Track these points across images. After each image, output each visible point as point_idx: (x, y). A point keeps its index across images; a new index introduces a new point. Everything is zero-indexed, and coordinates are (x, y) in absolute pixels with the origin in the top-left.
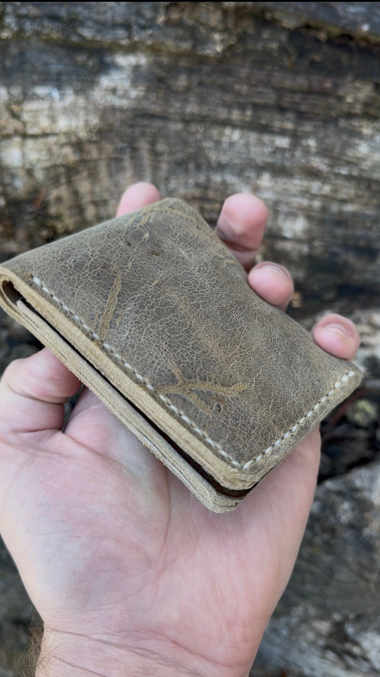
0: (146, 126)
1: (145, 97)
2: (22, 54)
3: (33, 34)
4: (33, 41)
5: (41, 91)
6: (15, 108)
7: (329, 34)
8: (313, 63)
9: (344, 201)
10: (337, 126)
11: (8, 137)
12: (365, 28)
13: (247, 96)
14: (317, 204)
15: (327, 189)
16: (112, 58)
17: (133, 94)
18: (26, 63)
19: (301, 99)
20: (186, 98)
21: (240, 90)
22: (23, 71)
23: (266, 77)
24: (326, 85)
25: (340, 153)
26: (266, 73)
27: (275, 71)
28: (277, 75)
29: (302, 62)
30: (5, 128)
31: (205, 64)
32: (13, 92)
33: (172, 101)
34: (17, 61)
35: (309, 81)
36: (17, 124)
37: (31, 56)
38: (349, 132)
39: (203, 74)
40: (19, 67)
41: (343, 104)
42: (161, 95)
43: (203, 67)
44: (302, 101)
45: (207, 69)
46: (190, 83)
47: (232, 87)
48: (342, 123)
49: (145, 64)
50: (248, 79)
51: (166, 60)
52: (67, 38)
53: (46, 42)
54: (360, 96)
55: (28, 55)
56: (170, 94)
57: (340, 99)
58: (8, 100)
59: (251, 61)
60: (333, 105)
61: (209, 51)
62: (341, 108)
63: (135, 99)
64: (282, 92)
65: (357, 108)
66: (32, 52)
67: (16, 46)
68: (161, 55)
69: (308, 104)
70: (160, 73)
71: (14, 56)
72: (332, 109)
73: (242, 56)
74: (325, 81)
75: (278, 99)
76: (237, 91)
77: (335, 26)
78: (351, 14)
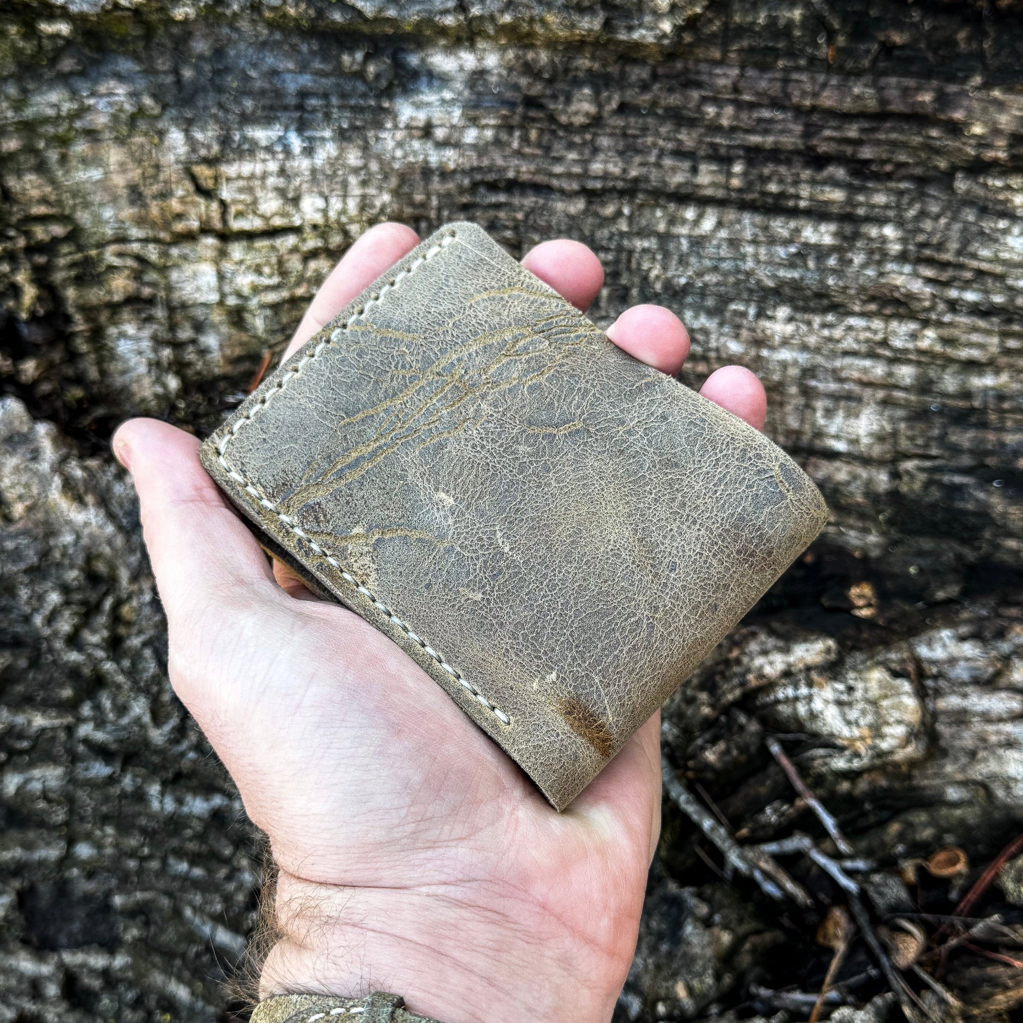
0: (498, 206)
1: (497, 142)
2: (219, 52)
3: (245, 10)
4: (244, 25)
5: (261, 135)
6: (203, 172)
8: (888, 49)
9: (972, 366)
10: (949, 188)
11: (190, 237)
13: (733, 129)
14: (906, 373)
15: (929, 338)
16: (422, 54)
17: (471, 136)
18: (227, 70)
19: (862, 130)
20: (592, 141)
21: (718, 115)
22: (220, 90)
23: (778, 85)
24: (920, 99)
25: (959, 253)
26: (778, 75)
27: (798, 69)
28: (804, 77)
29: (863, 47)
30: (179, 216)
31: (635, 61)
32: (199, 136)
33: (558, 149)
34: (207, 68)
35: (880, 89)
36: (207, 207)
37: (238, 56)
38: (981, 204)
39: (631, 86)
40: (211, 80)
41: (964, 140)
42: (533, 134)
43: (628, 69)
44: (864, 137)
45: (639, 73)
46: (600, 106)
47: (698, 109)
48: (962, 185)
49: (496, 67)
50: (736, 90)
51: (544, 57)
52: (320, 13)
53: (271, 25)
54: (1004, 120)
55: (232, 53)
56: (553, 132)
57: (955, 129)
58: (188, 153)
59: (740, 51)
60: (938, 143)
61: (644, 32)
62: (960, 150)
63: (474, 147)
64: (815, 118)
65: (998, 148)
66: (242, 46)
67: (205, 36)
68: (531, 46)
69: (878, 143)
70: (530, 85)
71: (201, 57)
72: (938, 151)
73: (719, 41)
74: (919, 89)
75: (807, 134)
76: (711, 120)
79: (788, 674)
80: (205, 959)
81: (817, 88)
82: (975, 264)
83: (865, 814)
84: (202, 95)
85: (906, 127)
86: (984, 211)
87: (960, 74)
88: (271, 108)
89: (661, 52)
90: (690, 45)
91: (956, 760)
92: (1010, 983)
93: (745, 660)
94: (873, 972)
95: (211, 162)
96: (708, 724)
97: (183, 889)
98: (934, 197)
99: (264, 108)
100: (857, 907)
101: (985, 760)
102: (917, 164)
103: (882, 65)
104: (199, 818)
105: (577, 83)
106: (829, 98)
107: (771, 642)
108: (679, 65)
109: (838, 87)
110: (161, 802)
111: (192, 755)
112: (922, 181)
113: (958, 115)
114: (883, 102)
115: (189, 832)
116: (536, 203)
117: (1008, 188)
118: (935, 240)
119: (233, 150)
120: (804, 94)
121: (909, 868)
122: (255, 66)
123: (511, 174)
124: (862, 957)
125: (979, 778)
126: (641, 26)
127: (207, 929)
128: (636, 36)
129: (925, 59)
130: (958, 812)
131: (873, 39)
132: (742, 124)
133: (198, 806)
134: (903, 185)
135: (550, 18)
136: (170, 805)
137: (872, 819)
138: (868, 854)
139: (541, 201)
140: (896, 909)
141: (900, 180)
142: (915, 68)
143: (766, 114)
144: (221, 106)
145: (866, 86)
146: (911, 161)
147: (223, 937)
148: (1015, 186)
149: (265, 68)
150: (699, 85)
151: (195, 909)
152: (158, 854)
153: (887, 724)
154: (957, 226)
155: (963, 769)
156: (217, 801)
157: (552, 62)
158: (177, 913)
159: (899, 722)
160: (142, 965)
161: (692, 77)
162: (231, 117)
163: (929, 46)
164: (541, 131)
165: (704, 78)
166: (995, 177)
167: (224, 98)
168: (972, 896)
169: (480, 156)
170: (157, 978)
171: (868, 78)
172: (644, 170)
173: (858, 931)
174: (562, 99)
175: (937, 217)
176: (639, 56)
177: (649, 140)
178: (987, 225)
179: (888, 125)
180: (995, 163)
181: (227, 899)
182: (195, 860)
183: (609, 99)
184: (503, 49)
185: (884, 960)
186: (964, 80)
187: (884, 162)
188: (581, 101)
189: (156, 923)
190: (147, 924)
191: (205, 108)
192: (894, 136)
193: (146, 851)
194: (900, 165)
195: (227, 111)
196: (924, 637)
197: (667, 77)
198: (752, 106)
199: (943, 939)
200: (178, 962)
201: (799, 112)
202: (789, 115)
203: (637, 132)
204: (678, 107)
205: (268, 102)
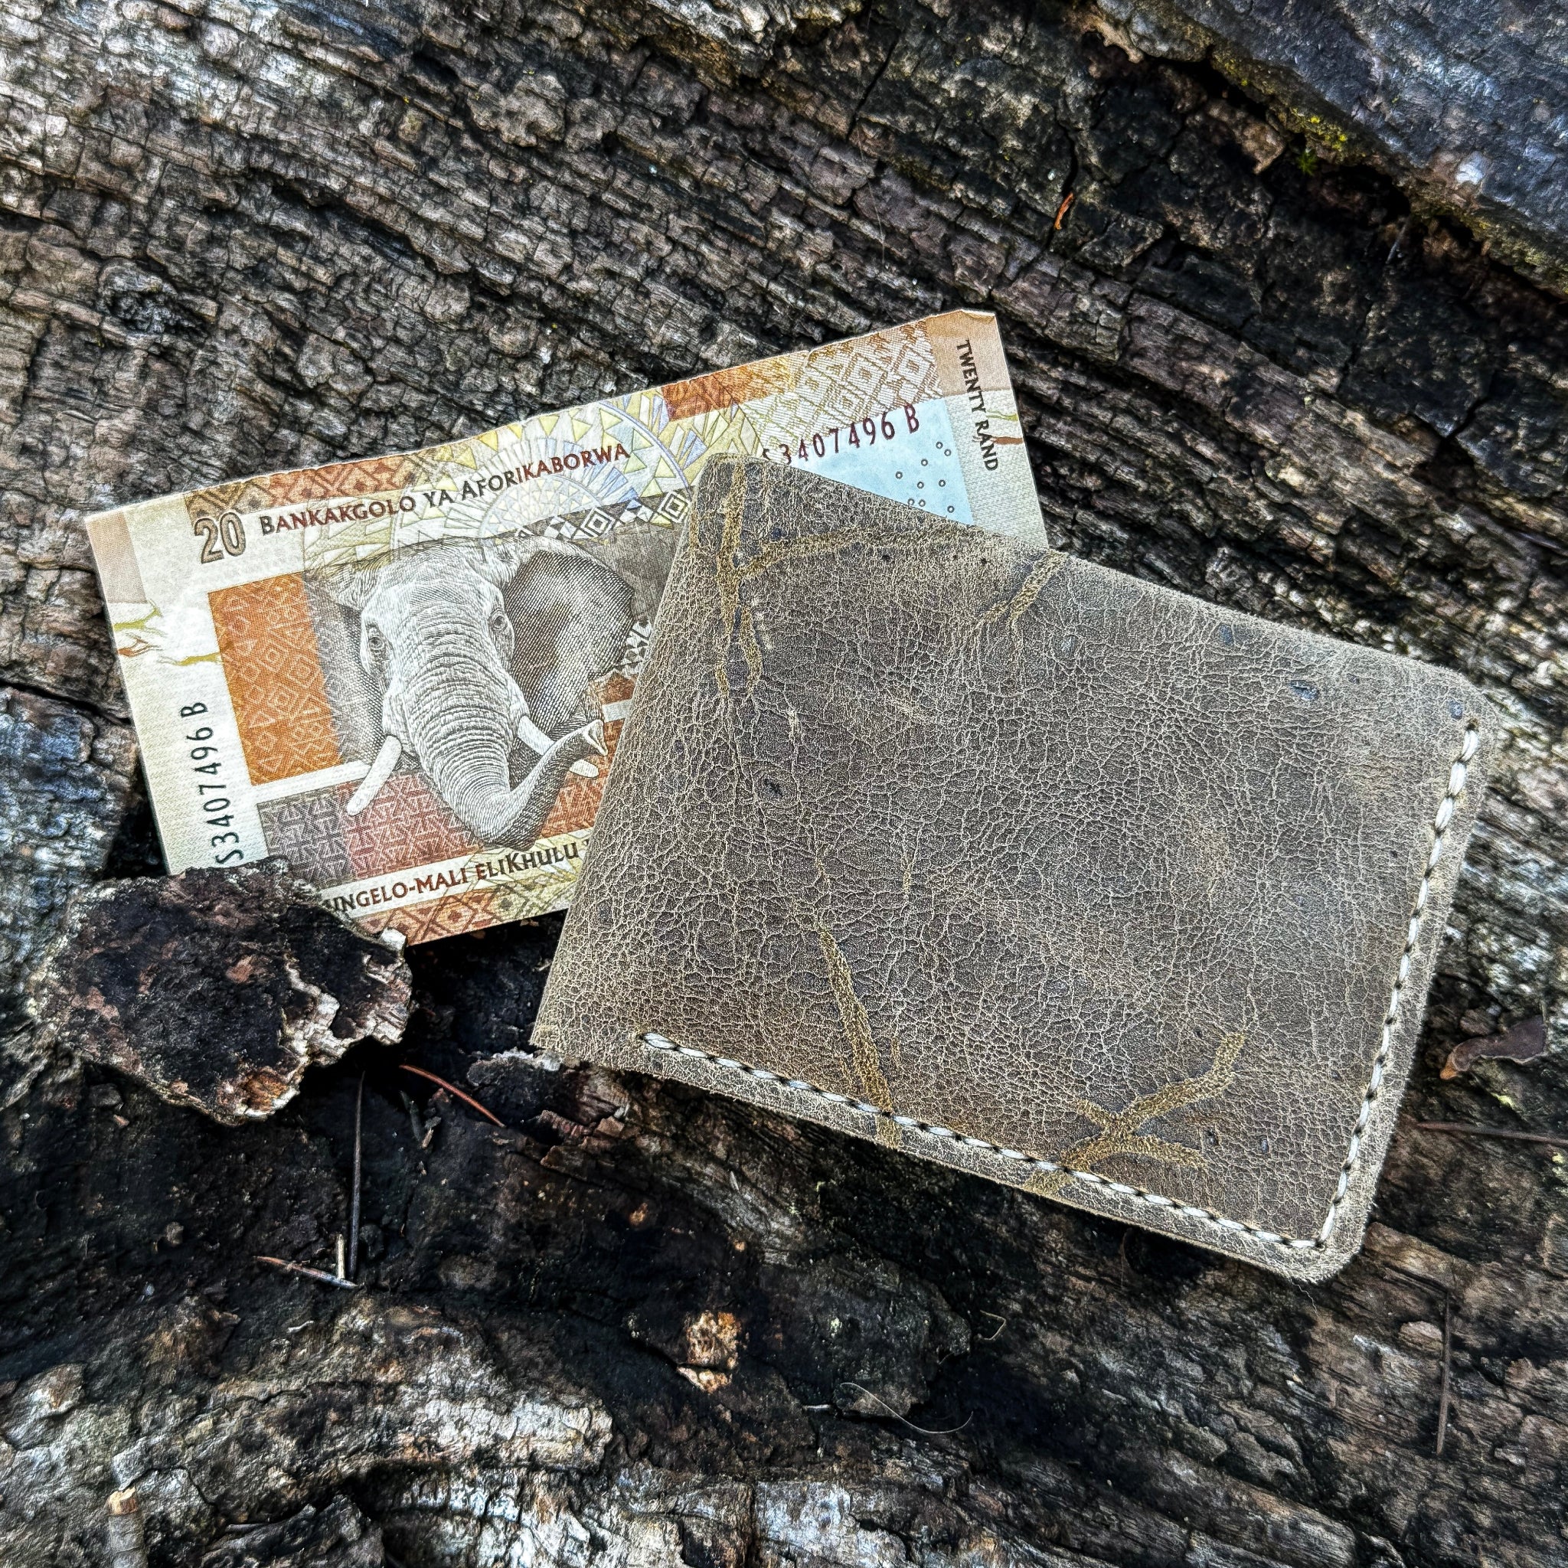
0: (284, 237)
1: (330, 105)
7: (1296, 140)
8: (1176, 246)
12: (1470, 173)
13: (817, 281)
17: (280, 71)
19: (1066, 387)
20: (527, 186)
21: (799, 241)
23: (939, 229)
24: (1204, 370)
26: (943, 209)
27: (984, 214)
28: (993, 236)
29: (1130, 222)
31: (672, 65)
33: (450, 172)
35: (1131, 320)
39: (647, 109)
41: (1260, 485)
42: (410, 122)
43: (652, 73)
44: (1067, 402)
45: (669, 91)
46: (568, 123)
47: (763, 214)
48: (1221, 571)
50: (850, 206)
54: (1349, 479)
56: (453, 133)
57: (1251, 455)
59: (889, 131)
60: (1207, 472)
61: (706, 10)
62: (1246, 500)
63: (278, 96)
65: (1319, 529)
69: (1090, 424)
70: (442, 21)
72: (1199, 488)
73: (856, 94)
74: (1210, 350)
76: (780, 242)
77: (1330, 113)
78: (1427, 85)
79: (485, 1458)
81: (1012, 271)
85: (1156, 415)
87: (1303, 354)
89: (730, 68)
90: (792, 77)
93: (408, 1396)
96: (272, 1508)
102: (1149, 497)
103: (1153, 273)
105: (539, 57)
106: (1026, 295)
107: (478, 1375)
108: (758, 111)
109: (1055, 282)
112: (1145, 533)
113: (1265, 432)
114: (1128, 345)
116: (367, 260)
117: (1312, 614)
120: (977, 272)
123: (334, 184)
128: (689, 12)
129: (1244, 294)
131: (1158, 217)
132: (837, 278)
134: (1106, 526)
139: (379, 262)
141: (1103, 515)
142: (1215, 306)
143: (893, 278)
145: (1109, 300)
146: (1140, 485)
148: (1327, 616)
150: (782, 168)
161: (774, 142)
163: (1259, 275)
164: (430, 123)
165: (796, 155)
166: (1294, 584)
169: (282, 118)
171: (1117, 291)
172: (609, 287)
174: (496, 74)
176: (685, 57)
177: (642, 232)
179: (1124, 397)
180: (1302, 555)
183: (588, 118)
186: (1302, 370)
188: (529, 92)
192: (1122, 421)
194: (1113, 484)
196: (790, 1489)
197: (727, 122)
198: (870, 251)
201: (957, 297)
202: (937, 297)
203: (622, 205)
204: (723, 191)
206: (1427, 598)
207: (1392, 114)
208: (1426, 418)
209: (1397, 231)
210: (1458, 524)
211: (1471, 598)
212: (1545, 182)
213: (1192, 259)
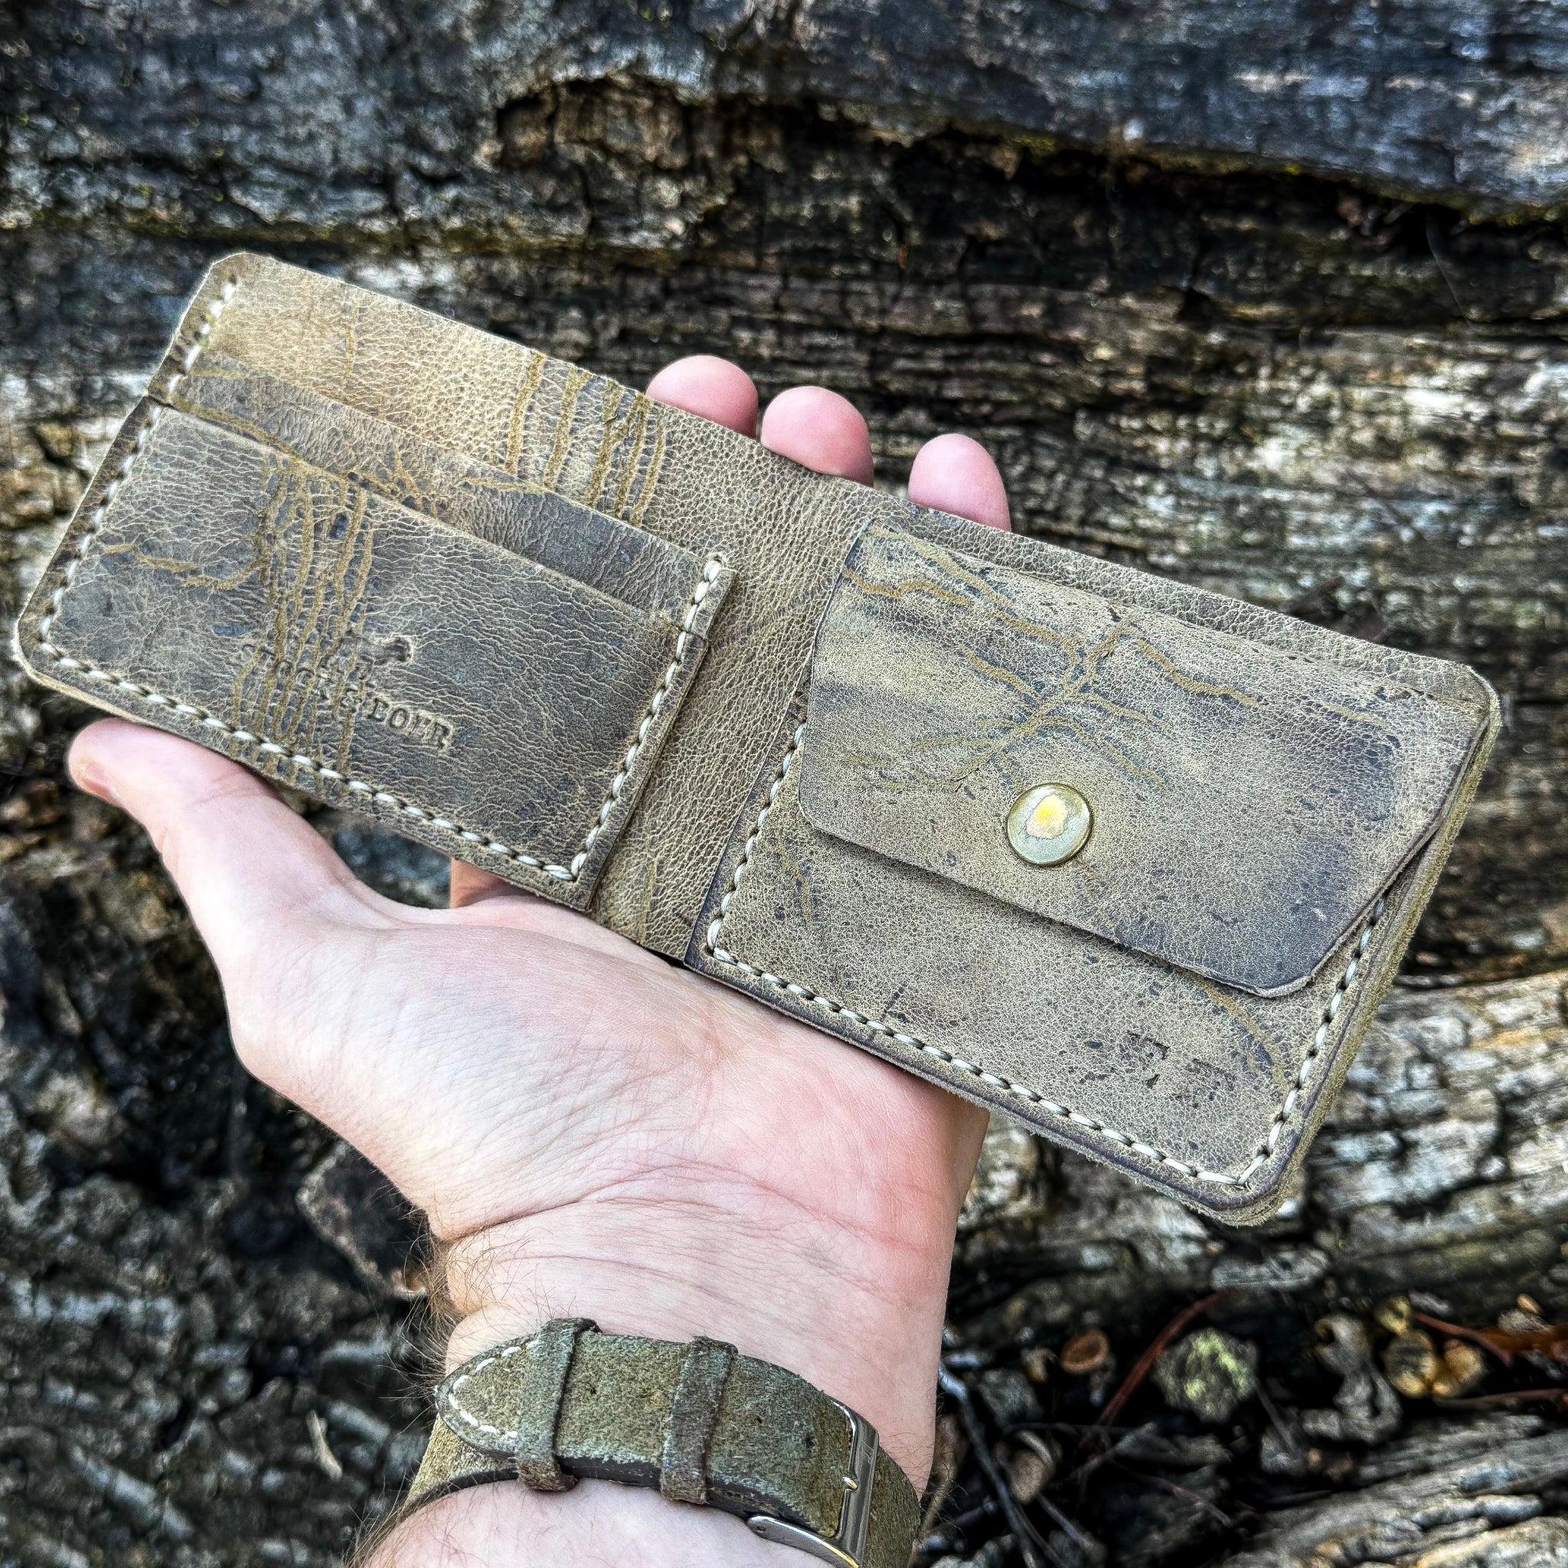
2: (67, 271)
3: (96, 212)
4: (100, 233)
5: (131, 381)
6: (53, 432)
7: (1024, 152)
8: (978, 246)
10: (1069, 435)
11: (41, 520)
12: (1133, 132)
13: (776, 361)
16: (349, 266)
18: (80, 294)
19: (948, 359)
21: (756, 342)
22: (72, 321)
23: (834, 298)
24: (1025, 312)
25: (1083, 522)
26: (832, 285)
27: (859, 277)
28: (868, 288)
29: (944, 244)
30: (25, 494)
31: (639, 271)
32: (47, 383)
34: (52, 291)
35: (969, 301)
36: (62, 481)
37: (95, 274)
38: (1111, 453)
39: (636, 305)
40: (59, 308)
41: (1086, 367)
43: (631, 281)
44: (952, 368)
45: (644, 288)
46: (594, 334)
47: (728, 334)
48: (1084, 429)
49: (450, 283)
50: (777, 307)
51: (514, 269)
52: (202, 217)
53: (138, 233)
54: (1140, 339)
55: (86, 269)
57: (1073, 353)
58: (32, 407)
59: (780, 255)
60: (1051, 373)
61: (646, 234)
62: (1081, 381)
64: (886, 343)
65: (1131, 377)
66: (99, 261)
67: (48, 248)
68: (496, 255)
69: (971, 375)
70: (497, 308)
71: (43, 277)
72: (1051, 384)
73: (753, 240)
74: (1023, 299)
75: (873, 368)
76: (746, 348)
77: (1036, 132)
78: (1085, 91)
80: (105, 1516)
81: (886, 302)
82: (1104, 536)
83: (978, 1288)
84: (47, 328)
85: (1008, 351)
86: (1114, 464)
87: (1080, 277)
88: (144, 344)
89: (672, 260)
90: (712, 248)
91: (1091, 1213)
92: (1170, 1517)
94: (990, 1506)
95: (63, 419)
97: (68, 1423)
98: (1047, 446)
99: (134, 344)
100: (968, 1419)
101: (1129, 1211)
102: (1023, 403)
103: (971, 268)
104: (86, 1327)
105: (562, 303)
106: (902, 315)
108: (700, 276)
109: (915, 300)
110: (33, 1304)
111: (70, 1239)
112: (1029, 425)
113: (1077, 334)
114: (974, 318)
115: (72, 1345)
117: (1149, 430)
118: (1050, 506)
119: (93, 402)
120: (868, 311)
121: (1036, 1362)
122: (117, 287)
124: (976, 1485)
125: (1123, 1236)
126: (641, 226)
127: (103, 1477)
128: (635, 239)
129: (1030, 258)
130: (1099, 1283)
131: (960, 233)
132: (787, 354)
133: (82, 1309)
134: (1004, 433)
135: (514, 221)
136: (44, 1309)
137: (988, 1294)
138: (982, 1344)
140: (1020, 1418)
141: (1001, 425)
142: (1016, 271)
143: (820, 339)
144: (74, 343)
145: (952, 297)
146: (1015, 398)
147: (126, 1487)
148: (1157, 428)
149: (132, 290)
150: (728, 302)
151: (88, 1451)
152: (33, 1375)
153: (995, 1169)
154: (1079, 485)
155: (1101, 1225)
156: (108, 1302)
157: (527, 274)
158: (62, 1455)
159: (1009, 1166)
160: (22, 1528)
161: (718, 290)
162: (89, 357)
163: (1036, 239)
165: (734, 292)
166: (1131, 416)
167: (77, 332)
168: (1120, 1398)
170: (42, 1544)
171: (955, 287)
173: (971, 1449)
174: (542, 324)
175: (1051, 475)
176: (643, 265)
178: (1119, 483)
179: (984, 349)
180: (1129, 396)
181: (128, 1436)
182: (82, 1383)
183: (606, 325)
184: (458, 259)
185: (1002, 1490)
186: (1084, 285)
187: (977, 402)
188: (567, 327)
189: (35, 1469)
190: (24, 1471)
191: (53, 346)
192: (991, 365)
193: (16, 1371)
194: (999, 405)
195: (83, 349)
197: (685, 291)
198: (800, 329)
199: (1083, 1458)
200: (69, 1522)
201: (862, 335)
202: (850, 341)
203: (646, 368)
204: (699, 333)
205: (139, 336)
206: (1214, 389)
207: (1072, 119)
208: (1168, 283)
209: (1107, 176)
210: (1215, 338)
211: (1240, 378)
212: (1179, 118)
213: (991, 250)
